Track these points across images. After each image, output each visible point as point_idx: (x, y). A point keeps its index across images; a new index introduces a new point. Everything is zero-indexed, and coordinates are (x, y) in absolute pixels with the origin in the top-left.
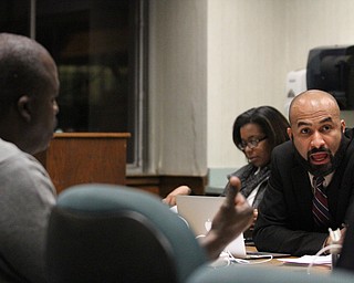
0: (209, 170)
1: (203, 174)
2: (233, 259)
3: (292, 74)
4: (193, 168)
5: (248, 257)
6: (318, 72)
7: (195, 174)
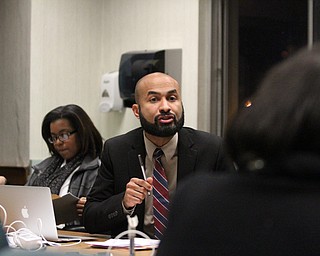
0: (31, 161)
1: (26, 165)
2: (46, 242)
3: (107, 76)
4: (17, 160)
5: (59, 240)
6: (130, 74)
7: (19, 165)
